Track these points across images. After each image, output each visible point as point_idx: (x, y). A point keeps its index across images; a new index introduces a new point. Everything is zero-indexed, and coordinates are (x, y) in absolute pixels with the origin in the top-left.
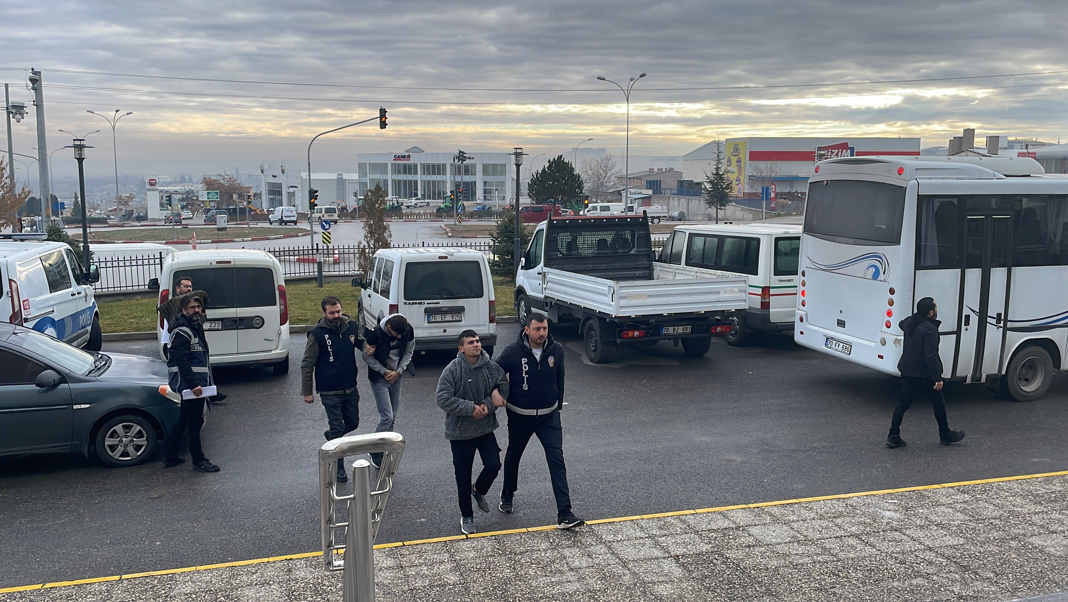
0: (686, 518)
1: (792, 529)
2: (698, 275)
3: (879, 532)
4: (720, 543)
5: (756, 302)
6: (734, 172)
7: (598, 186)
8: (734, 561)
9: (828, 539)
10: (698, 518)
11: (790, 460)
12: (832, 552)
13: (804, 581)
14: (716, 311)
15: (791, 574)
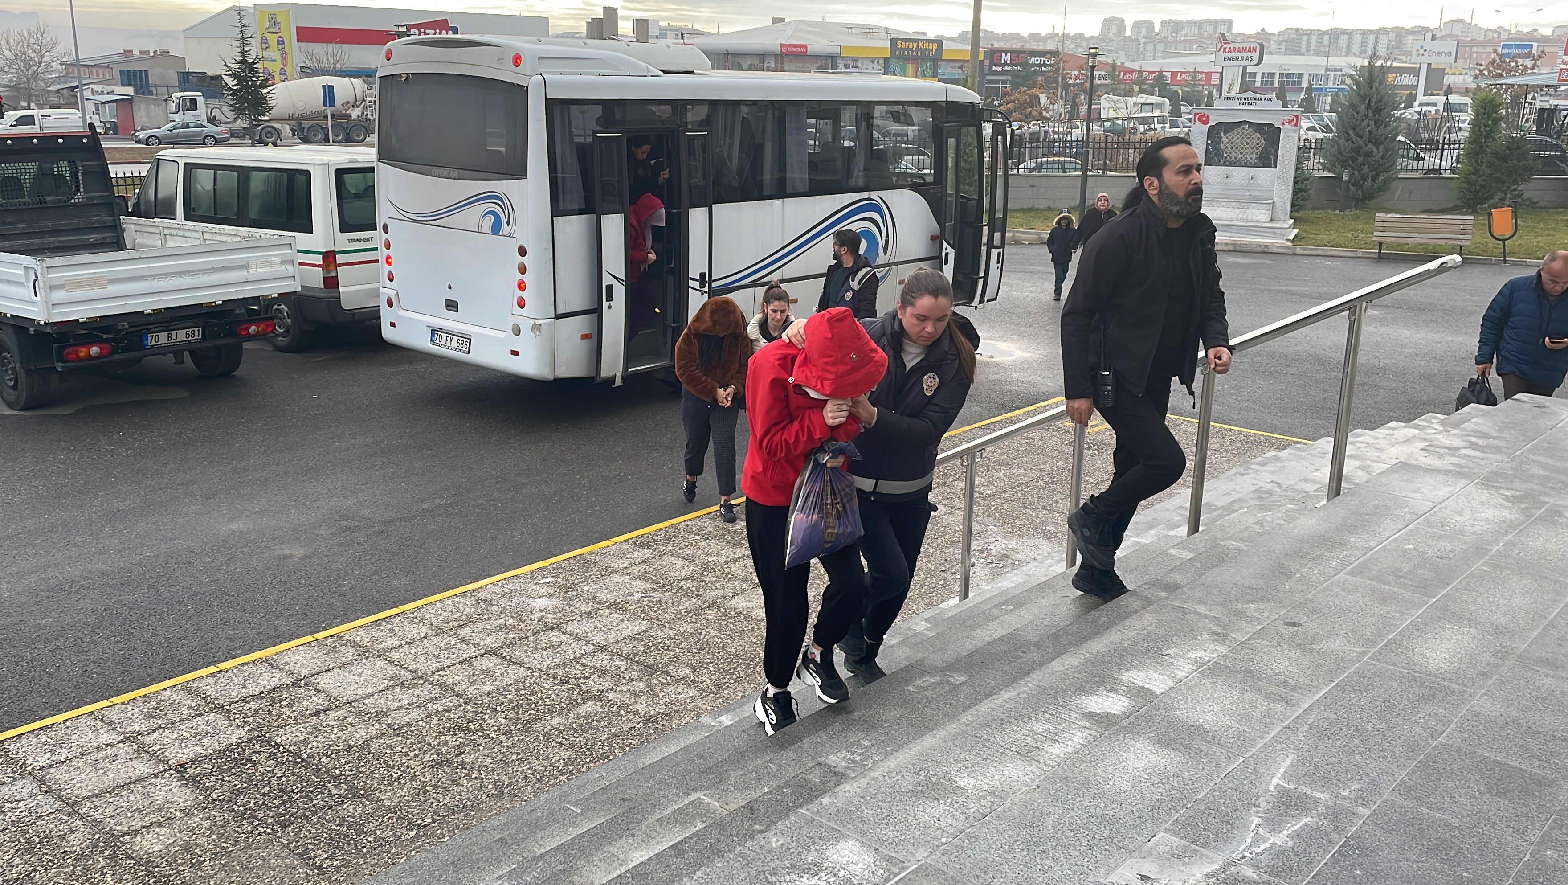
0: (200, 685)
1: (391, 662)
2: (206, 236)
3: (527, 638)
4: (264, 719)
5: (316, 279)
6: (274, 61)
7: (28, 79)
8: (291, 748)
9: (449, 667)
10: (222, 680)
11: (386, 539)
12: (456, 689)
13: (412, 754)
14: (244, 298)
15: (390, 746)
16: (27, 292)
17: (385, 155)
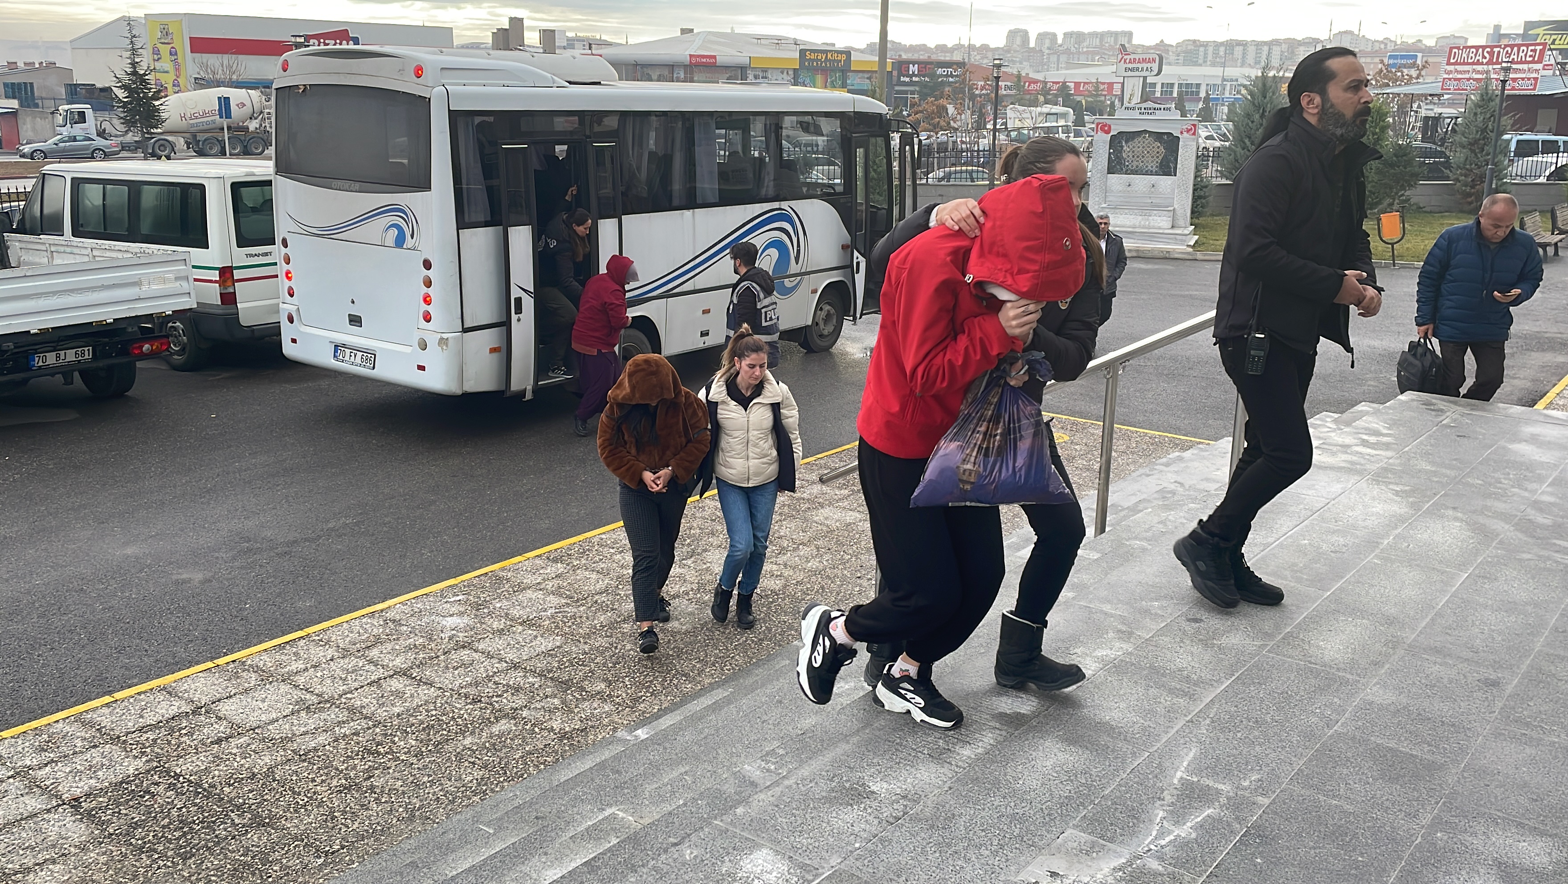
0: (95, 716)
1: (296, 686)
2: (95, 253)
3: (438, 657)
4: (162, 749)
5: (212, 295)
6: (167, 72)
8: (192, 778)
9: (357, 689)
10: (118, 710)
11: (289, 560)
12: (365, 712)
13: (318, 780)
14: (136, 316)
15: (295, 772)
17: (282, 168)
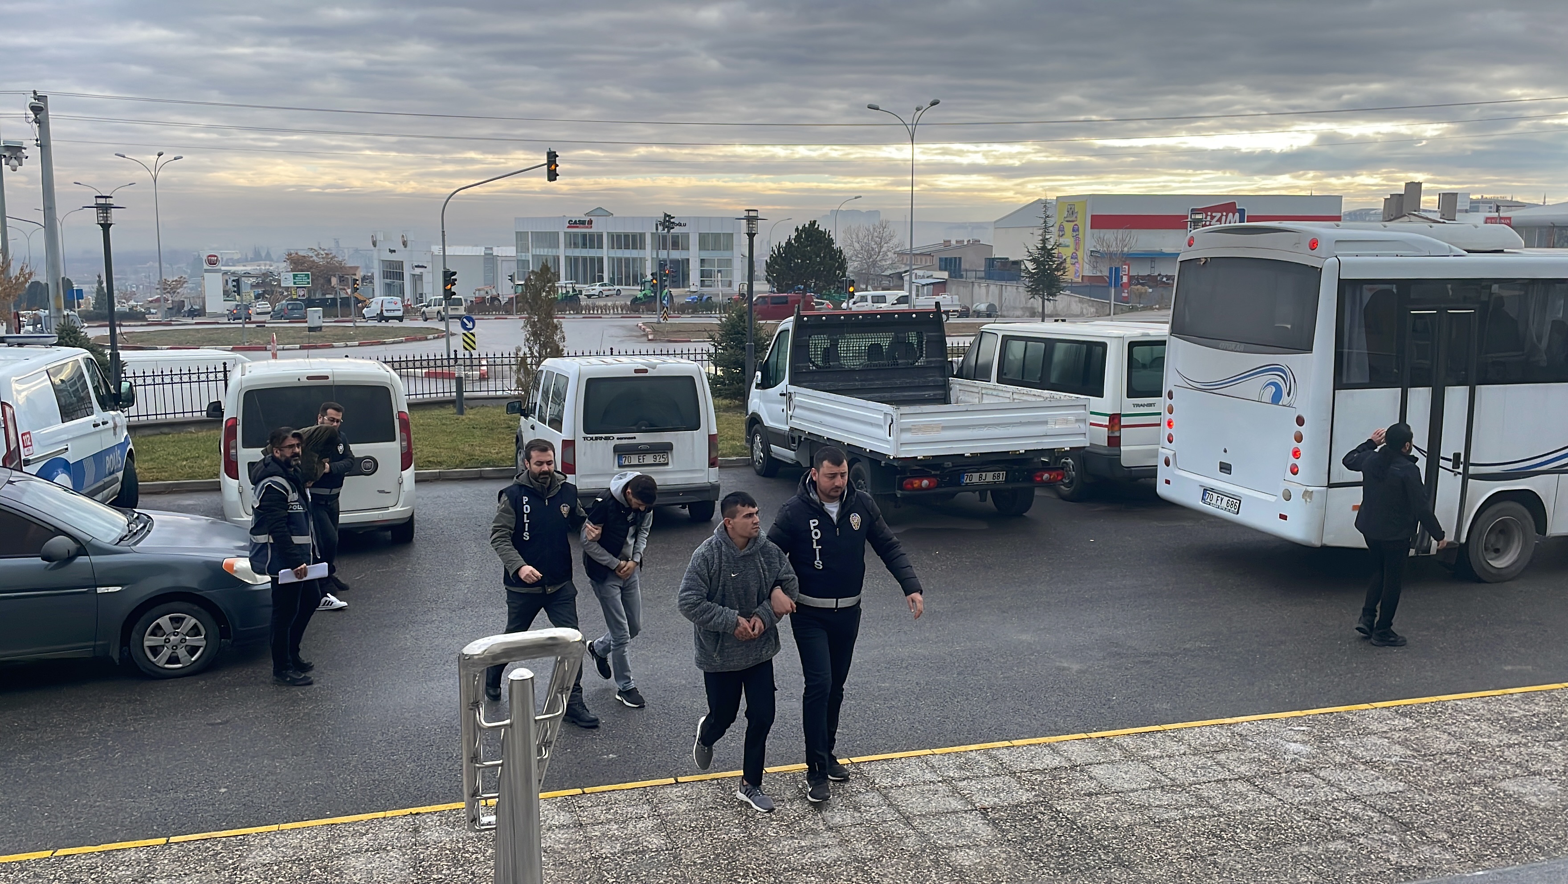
0: (998, 753)
1: (1153, 769)
2: (1015, 396)
3: (1280, 773)
4: (1047, 790)
5: (1101, 437)
6: (1068, 246)
7: (869, 266)
8: (1069, 816)
9: (1205, 783)
10: (1015, 753)
11: (1150, 668)
12: (1211, 802)
13: (1170, 845)
14: (1042, 449)
15: (1150, 834)
16: (883, 433)
17: (1177, 330)
